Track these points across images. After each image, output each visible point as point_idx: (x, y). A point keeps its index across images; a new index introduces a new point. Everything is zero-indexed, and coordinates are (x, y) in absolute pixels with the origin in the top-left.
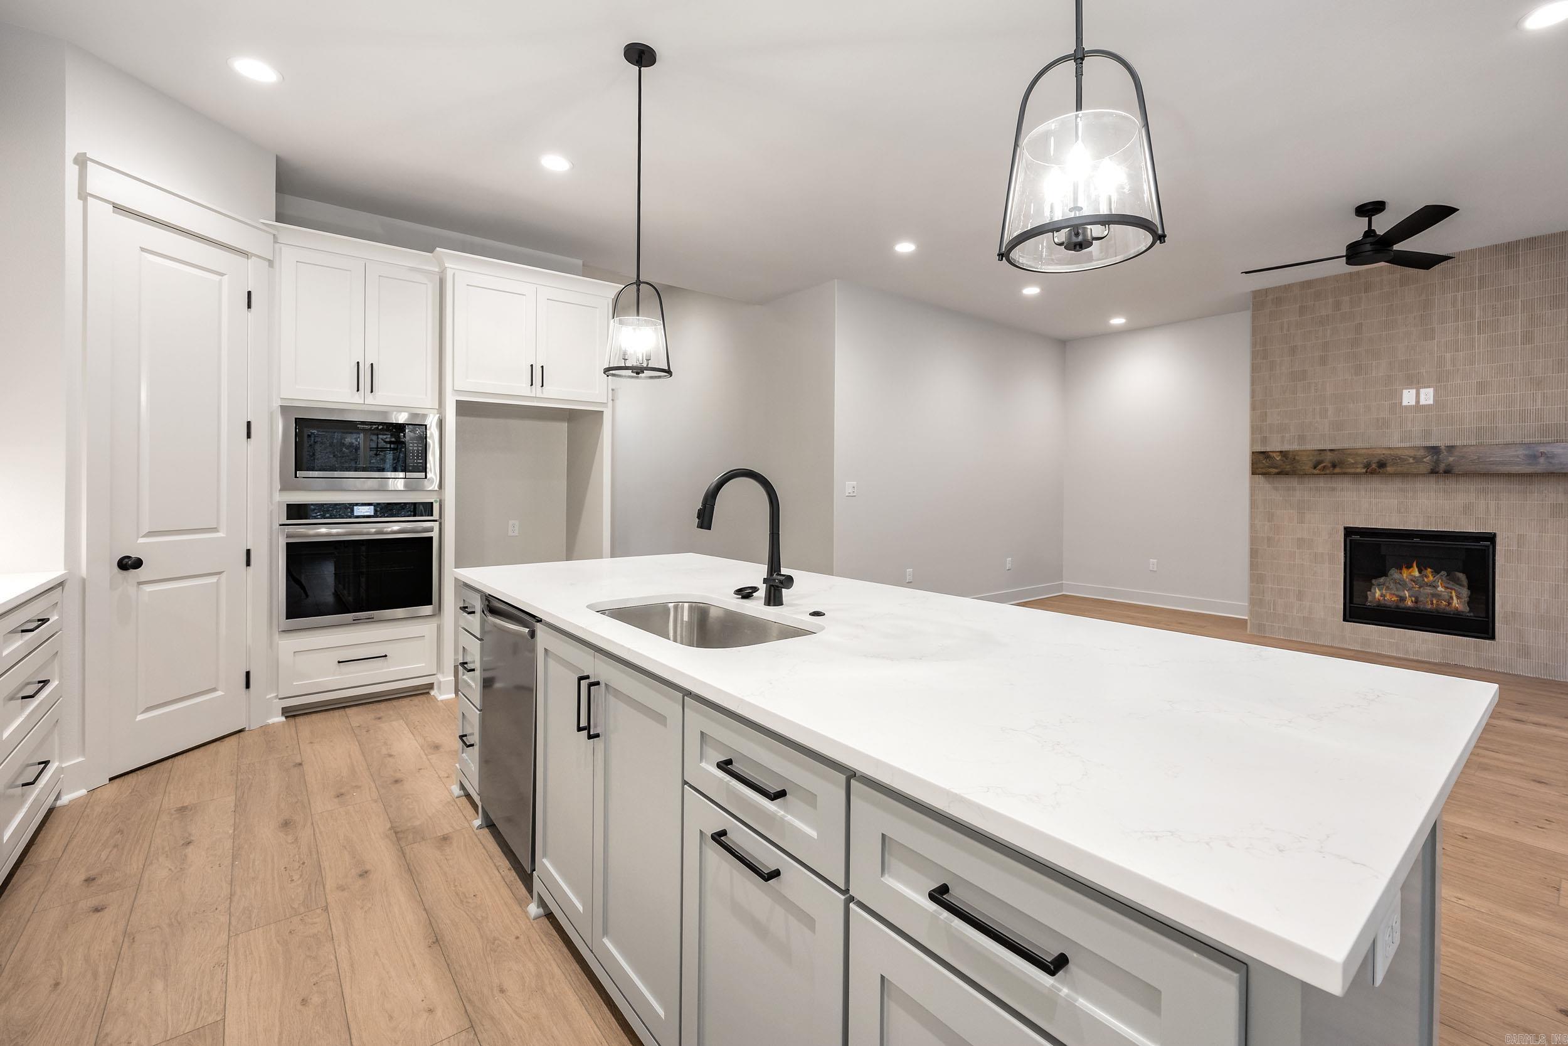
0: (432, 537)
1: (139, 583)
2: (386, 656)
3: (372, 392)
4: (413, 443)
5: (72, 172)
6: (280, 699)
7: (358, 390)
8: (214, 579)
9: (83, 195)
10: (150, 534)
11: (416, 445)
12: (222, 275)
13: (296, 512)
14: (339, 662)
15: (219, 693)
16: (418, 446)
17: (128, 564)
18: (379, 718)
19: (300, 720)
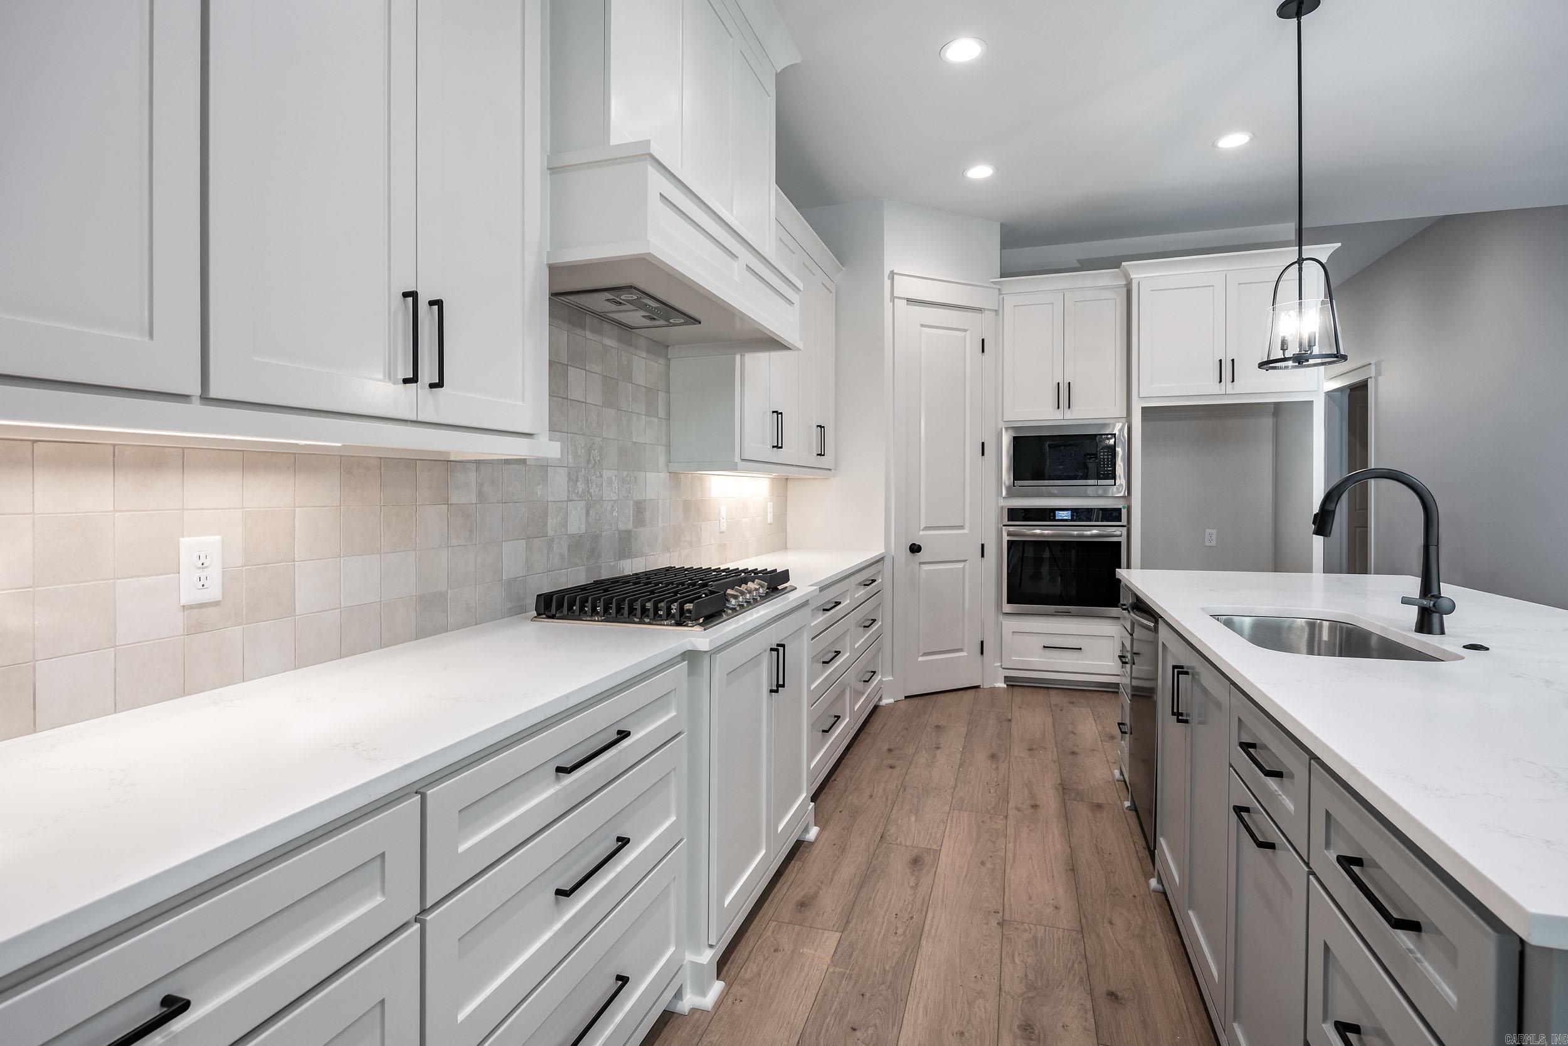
0: (1120, 542)
1: (921, 563)
2: (1080, 649)
3: (1069, 408)
4: (1104, 452)
5: (887, 283)
6: (1004, 668)
7: (1058, 408)
8: (961, 565)
9: (893, 298)
10: (926, 528)
11: (1106, 454)
12: (966, 331)
13: (1015, 514)
14: (1044, 647)
15: (964, 654)
16: (1108, 455)
17: (915, 549)
18: (1073, 703)
19: (1016, 689)
